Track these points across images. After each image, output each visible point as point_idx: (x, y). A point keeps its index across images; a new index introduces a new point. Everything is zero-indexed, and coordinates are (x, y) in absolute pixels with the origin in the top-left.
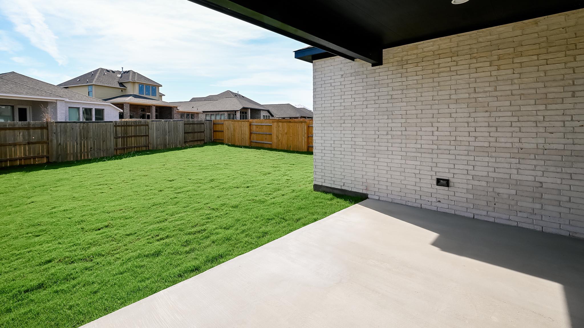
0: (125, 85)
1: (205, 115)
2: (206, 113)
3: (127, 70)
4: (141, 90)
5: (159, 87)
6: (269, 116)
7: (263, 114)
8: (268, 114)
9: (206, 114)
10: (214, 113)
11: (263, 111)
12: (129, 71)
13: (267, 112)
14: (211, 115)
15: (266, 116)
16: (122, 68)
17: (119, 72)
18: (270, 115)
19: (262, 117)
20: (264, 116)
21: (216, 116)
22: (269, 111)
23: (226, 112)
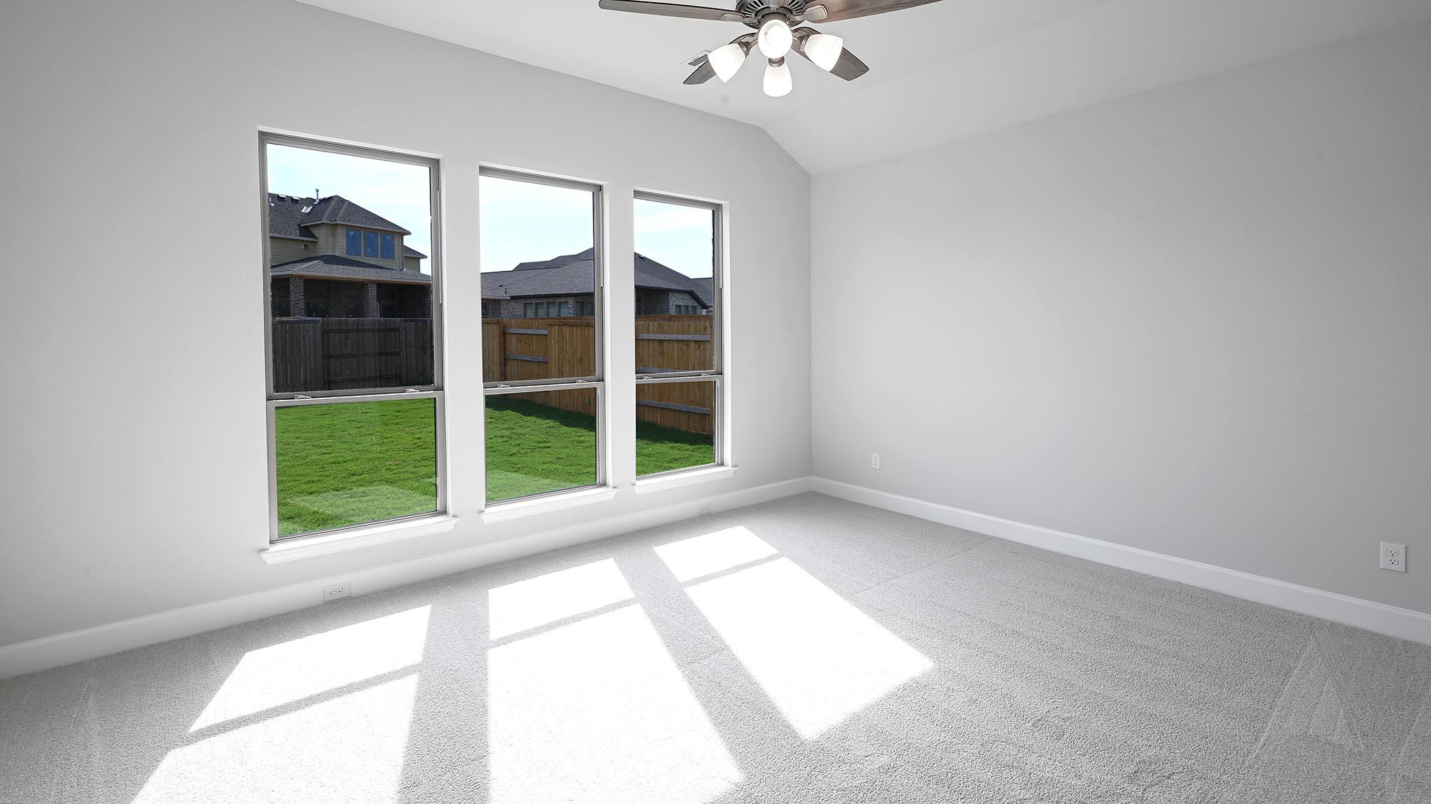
0: (315, 231)
1: (522, 305)
2: (524, 301)
3: (327, 196)
4: (352, 244)
5: (405, 237)
6: (694, 307)
7: (674, 301)
8: (691, 303)
9: (525, 304)
10: (545, 301)
11: (676, 295)
12: (331, 198)
13: (687, 296)
14: (537, 304)
15: (687, 307)
16: (317, 191)
17: (309, 201)
18: (696, 304)
19: (673, 311)
20: (679, 307)
21: (548, 308)
22: (692, 295)
23: (572, 298)
